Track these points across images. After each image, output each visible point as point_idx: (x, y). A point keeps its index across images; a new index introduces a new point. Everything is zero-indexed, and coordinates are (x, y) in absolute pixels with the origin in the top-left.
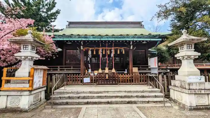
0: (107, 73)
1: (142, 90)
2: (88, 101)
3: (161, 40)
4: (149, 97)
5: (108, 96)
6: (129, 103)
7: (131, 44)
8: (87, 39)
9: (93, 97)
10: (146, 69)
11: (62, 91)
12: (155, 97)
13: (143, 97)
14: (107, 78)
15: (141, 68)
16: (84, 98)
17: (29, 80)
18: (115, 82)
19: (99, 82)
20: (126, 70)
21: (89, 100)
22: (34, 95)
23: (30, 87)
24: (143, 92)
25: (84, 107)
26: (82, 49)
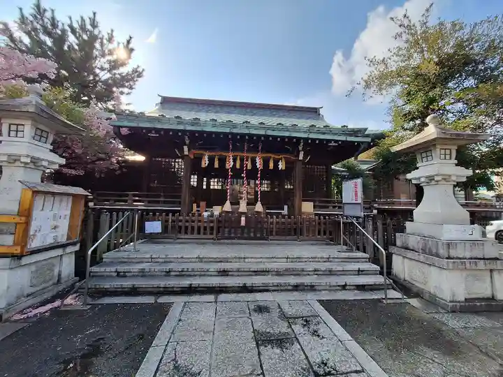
0: (244, 213)
1: (325, 255)
2: (191, 284)
4: (344, 273)
5: (245, 270)
6: (296, 288)
7: (300, 148)
8: (199, 129)
9: (204, 274)
10: (328, 207)
11: (125, 255)
12: (358, 275)
13: (331, 273)
14: (243, 223)
15: (317, 204)
16: (182, 274)
17: (16, 224)
18: (262, 234)
19: (224, 233)
20: (286, 207)
21: (196, 282)
22: (33, 268)
23: (15, 244)
24: (328, 260)
25: (179, 301)
26: (186, 153)
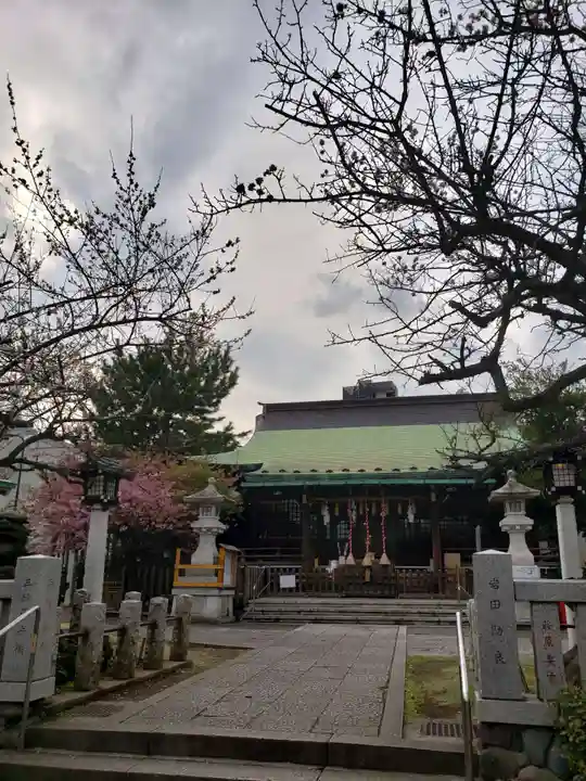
0: (369, 567)
2: (316, 619)
3: (494, 481)
8: (316, 483)
9: (327, 613)
13: (434, 614)
14: (368, 579)
17: (216, 570)
18: (390, 591)
19: (348, 590)
22: (222, 599)
23: (218, 582)
26: (304, 501)
